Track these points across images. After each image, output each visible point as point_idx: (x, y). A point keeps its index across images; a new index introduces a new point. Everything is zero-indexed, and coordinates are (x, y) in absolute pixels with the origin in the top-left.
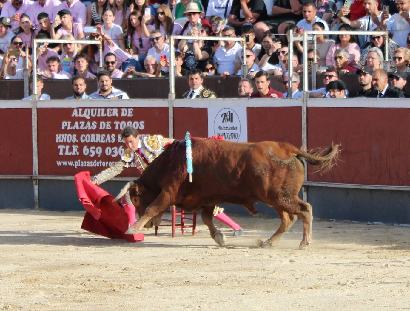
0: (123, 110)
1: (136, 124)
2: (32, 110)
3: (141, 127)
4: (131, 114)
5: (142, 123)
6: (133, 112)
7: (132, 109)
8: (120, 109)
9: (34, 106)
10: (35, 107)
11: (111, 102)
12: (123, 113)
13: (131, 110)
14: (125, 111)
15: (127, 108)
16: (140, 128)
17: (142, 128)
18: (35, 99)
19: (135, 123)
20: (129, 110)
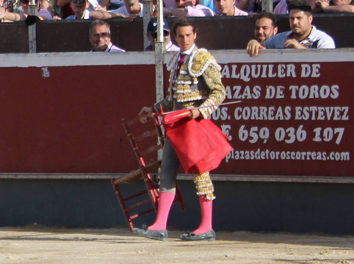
0: (303, 66)
1: (325, 90)
2: (156, 67)
3: (333, 94)
4: (317, 73)
5: (335, 87)
6: (320, 71)
7: (319, 66)
8: (298, 66)
9: (160, 61)
10: (161, 63)
11: (283, 54)
12: (303, 71)
13: (317, 67)
14: (306, 68)
15: (311, 64)
16: (332, 96)
17: (336, 95)
18: (161, 51)
19: (323, 87)
20: (314, 66)
